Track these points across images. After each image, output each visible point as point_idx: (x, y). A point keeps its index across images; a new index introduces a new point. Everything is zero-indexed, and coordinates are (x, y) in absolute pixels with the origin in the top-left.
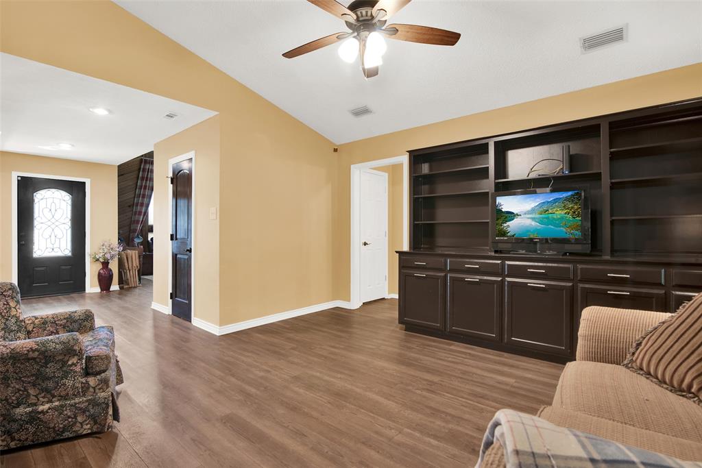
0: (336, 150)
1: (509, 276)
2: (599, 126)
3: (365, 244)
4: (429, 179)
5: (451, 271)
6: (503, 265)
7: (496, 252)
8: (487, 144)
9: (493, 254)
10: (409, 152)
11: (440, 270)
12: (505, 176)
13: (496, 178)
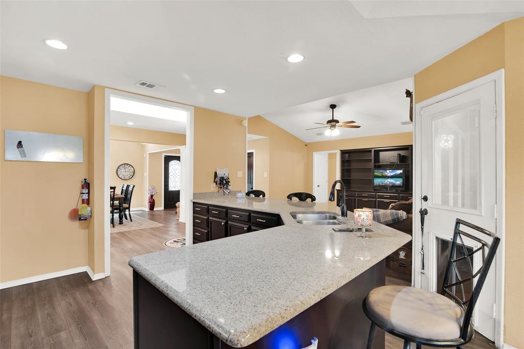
0: (306, 145)
1: (378, 198)
2: (408, 148)
3: (318, 186)
4: (349, 161)
5: (358, 197)
6: (376, 194)
7: (374, 190)
8: (371, 151)
9: (373, 191)
10: (341, 151)
11: (354, 197)
12: (379, 162)
13: (375, 162)
